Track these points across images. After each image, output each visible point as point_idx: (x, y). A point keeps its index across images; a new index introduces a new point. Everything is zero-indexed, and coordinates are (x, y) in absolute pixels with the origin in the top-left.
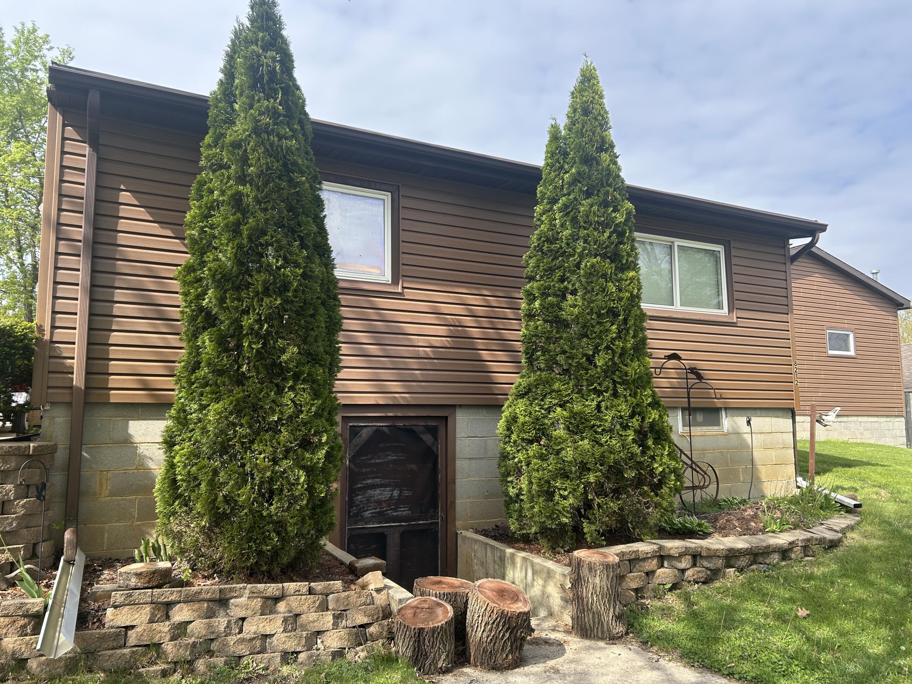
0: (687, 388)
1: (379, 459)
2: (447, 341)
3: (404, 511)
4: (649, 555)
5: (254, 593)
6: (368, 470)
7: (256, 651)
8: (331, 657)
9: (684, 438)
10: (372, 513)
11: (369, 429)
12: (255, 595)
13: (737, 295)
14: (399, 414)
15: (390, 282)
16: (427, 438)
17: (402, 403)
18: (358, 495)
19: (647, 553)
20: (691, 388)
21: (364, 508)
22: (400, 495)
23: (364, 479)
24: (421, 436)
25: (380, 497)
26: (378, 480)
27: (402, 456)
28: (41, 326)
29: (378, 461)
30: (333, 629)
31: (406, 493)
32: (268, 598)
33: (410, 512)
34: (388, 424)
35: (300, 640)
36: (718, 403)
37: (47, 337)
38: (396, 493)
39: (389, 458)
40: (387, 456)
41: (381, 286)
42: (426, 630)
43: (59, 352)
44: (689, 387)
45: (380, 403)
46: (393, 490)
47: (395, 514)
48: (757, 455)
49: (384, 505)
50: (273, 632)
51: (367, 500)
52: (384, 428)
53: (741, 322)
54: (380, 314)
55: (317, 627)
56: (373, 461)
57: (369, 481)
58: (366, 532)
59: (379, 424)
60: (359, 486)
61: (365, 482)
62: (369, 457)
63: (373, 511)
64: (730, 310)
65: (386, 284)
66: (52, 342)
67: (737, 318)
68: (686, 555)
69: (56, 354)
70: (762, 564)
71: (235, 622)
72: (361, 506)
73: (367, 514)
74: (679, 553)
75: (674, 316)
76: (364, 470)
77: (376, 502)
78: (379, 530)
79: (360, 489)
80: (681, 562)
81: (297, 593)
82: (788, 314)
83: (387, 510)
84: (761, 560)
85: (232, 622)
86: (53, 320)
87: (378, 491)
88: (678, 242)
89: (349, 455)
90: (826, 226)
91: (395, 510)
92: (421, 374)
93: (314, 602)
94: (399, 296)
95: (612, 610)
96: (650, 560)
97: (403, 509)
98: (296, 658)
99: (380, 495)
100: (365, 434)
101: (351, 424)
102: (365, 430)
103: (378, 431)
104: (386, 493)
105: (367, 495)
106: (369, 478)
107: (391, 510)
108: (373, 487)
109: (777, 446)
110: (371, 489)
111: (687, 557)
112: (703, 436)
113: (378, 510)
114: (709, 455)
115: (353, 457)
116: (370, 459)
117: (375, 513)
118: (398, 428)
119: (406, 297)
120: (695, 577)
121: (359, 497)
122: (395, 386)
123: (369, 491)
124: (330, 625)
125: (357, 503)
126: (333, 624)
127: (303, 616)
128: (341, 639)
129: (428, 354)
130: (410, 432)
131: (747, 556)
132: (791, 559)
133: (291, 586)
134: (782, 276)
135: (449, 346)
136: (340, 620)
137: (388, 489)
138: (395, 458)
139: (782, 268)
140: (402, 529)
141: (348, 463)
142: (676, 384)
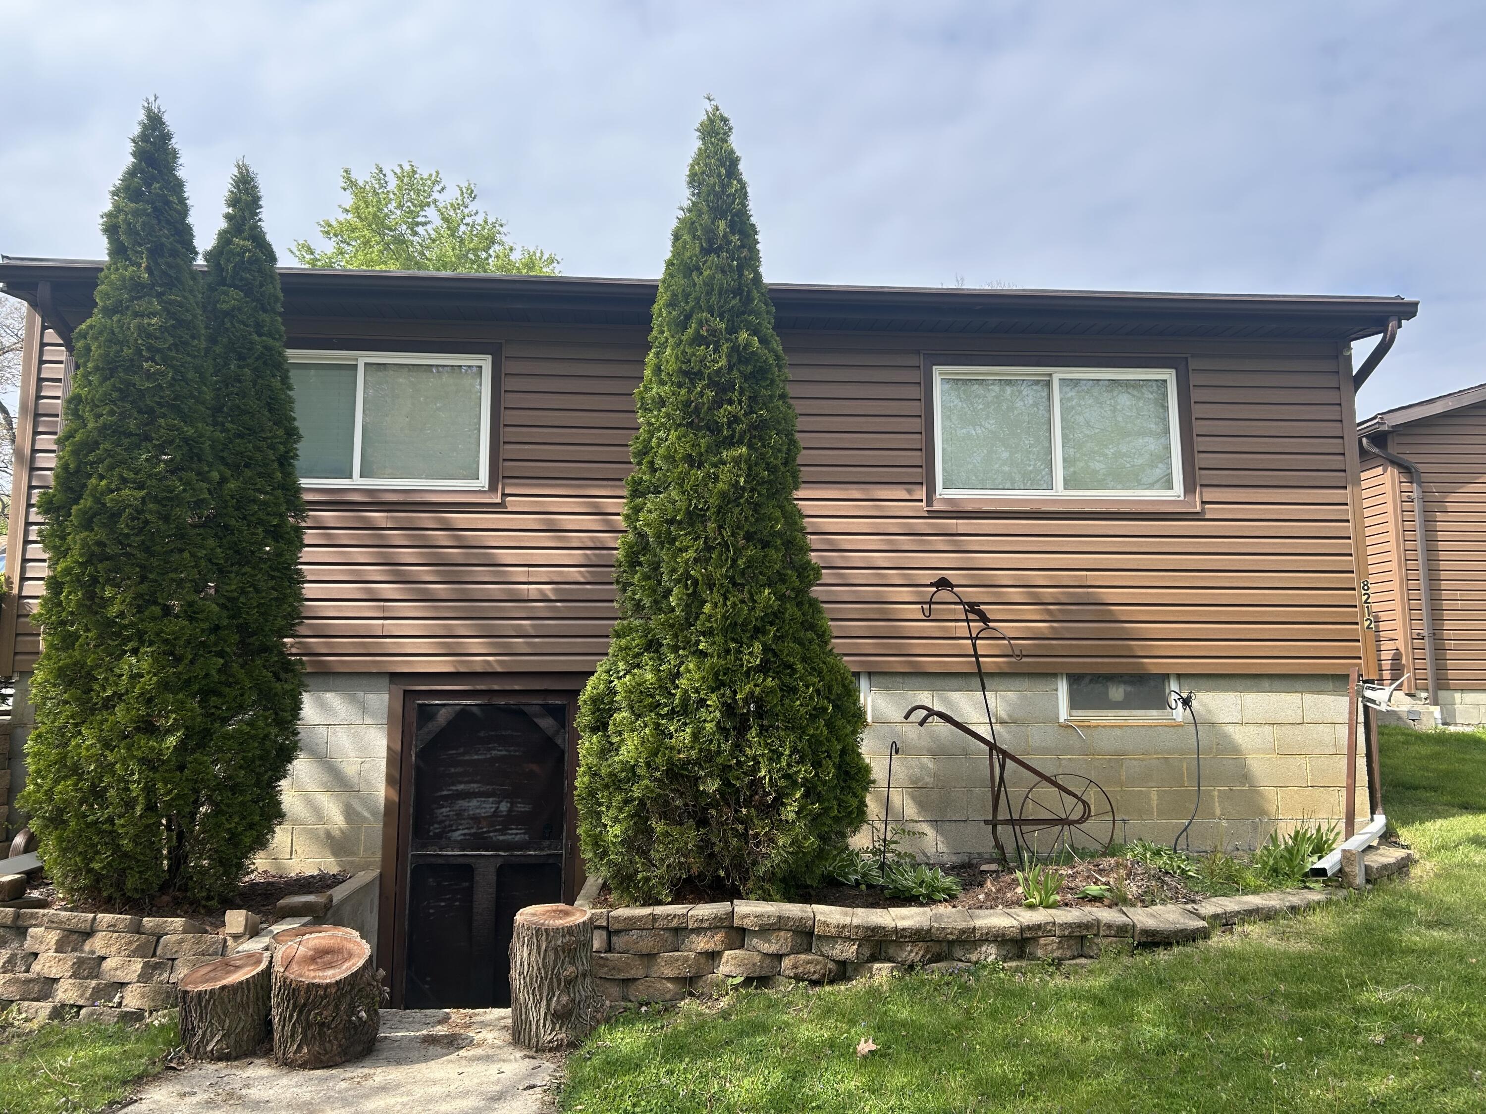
0: (971, 638)
1: (477, 754)
2: (580, 572)
3: (517, 834)
4: (705, 925)
5: (53, 922)
6: (459, 770)
7: (32, 996)
8: (116, 1019)
9: (1070, 731)
10: (464, 835)
11: (449, 709)
12: (54, 925)
13: (1202, 460)
14: (496, 687)
15: (486, 489)
16: (547, 723)
17: (499, 670)
18: (443, 807)
19: (702, 921)
20: (977, 638)
21: (451, 826)
22: (510, 810)
23: (453, 784)
24: (536, 720)
25: (478, 811)
26: (475, 785)
27: (515, 751)
28: (9, 577)
29: (476, 757)
30: (138, 982)
31: (522, 807)
32: (72, 932)
33: (527, 837)
34: (478, 702)
35: (84, 991)
36: (1153, 666)
37: (15, 591)
38: (504, 807)
39: (494, 752)
40: (490, 749)
41: (470, 495)
42: (191, 994)
43: (28, 609)
44: (974, 635)
45: (462, 670)
46: (499, 803)
47: (501, 838)
48: (1257, 765)
49: (484, 823)
50: (58, 976)
51: (456, 815)
52: (474, 709)
53: (1212, 511)
54: (458, 537)
55: (120, 976)
56: (467, 758)
57: (461, 787)
58: (440, 861)
59: (464, 702)
60: (445, 793)
61: (454, 788)
62: (461, 750)
63: (466, 831)
64: (1189, 488)
65: (480, 491)
66: (21, 597)
67: (1203, 503)
68: (779, 929)
69: (25, 612)
70: (961, 960)
71: (23, 958)
72: (447, 823)
73: (457, 835)
74: (760, 926)
75: (1045, 509)
76: (453, 770)
77: (472, 819)
78: (461, 861)
79: (445, 798)
80: (769, 941)
81: (112, 929)
82: (1345, 488)
83: (488, 832)
84: (958, 953)
85: (19, 956)
86: (23, 570)
87: (474, 803)
88: (1059, 374)
89: (416, 747)
90: (1416, 304)
91: (502, 832)
92: (532, 626)
93: (130, 943)
94: (499, 508)
95: (544, 1003)
96: (709, 933)
97: (514, 831)
98: (78, 1013)
99: (477, 808)
100: (443, 716)
101: (420, 702)
102: (443, 711)
103: (464, 714)
104: (488, 806)
105: (457, 807)
106: (461, 783)
107: (496, 831)
108: (467, 795)
109: (1317, 751)
110: (463, 799)
111: (782, 933)
112: (1120, 727)
113: (473, 831)
114: (1135, 763)
115: (422, 750)
116: (464, 754)
117: (469, 834)
118: (498, 708)
119: (509, 510)
120: (800, 970)
121: (444, 810)
122: (475, 645)
123: (460, 802)
124: (134, 977)
125: (441, 818)
126: (139, 976)
127: (108, 960)
128: (143, 997)
129: (545, 595)
130: (518, 713)
131: (921, 944)
132: (1033, 957)
133: (105, 918)
134: (1331, 413)
135: (582, 580)
136: (158, 972)
137: (491, 799)
138: (504, 753)
139: (1332, 396)
140: (499, 862)
141: (413, 758)
142: (1046, 631)
